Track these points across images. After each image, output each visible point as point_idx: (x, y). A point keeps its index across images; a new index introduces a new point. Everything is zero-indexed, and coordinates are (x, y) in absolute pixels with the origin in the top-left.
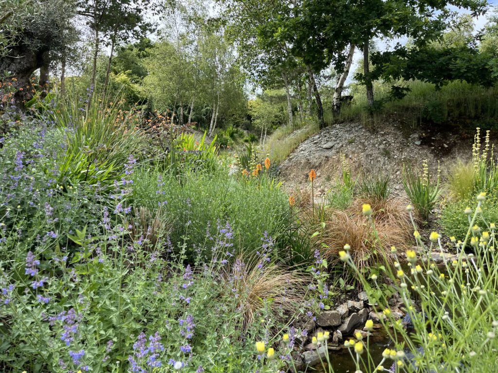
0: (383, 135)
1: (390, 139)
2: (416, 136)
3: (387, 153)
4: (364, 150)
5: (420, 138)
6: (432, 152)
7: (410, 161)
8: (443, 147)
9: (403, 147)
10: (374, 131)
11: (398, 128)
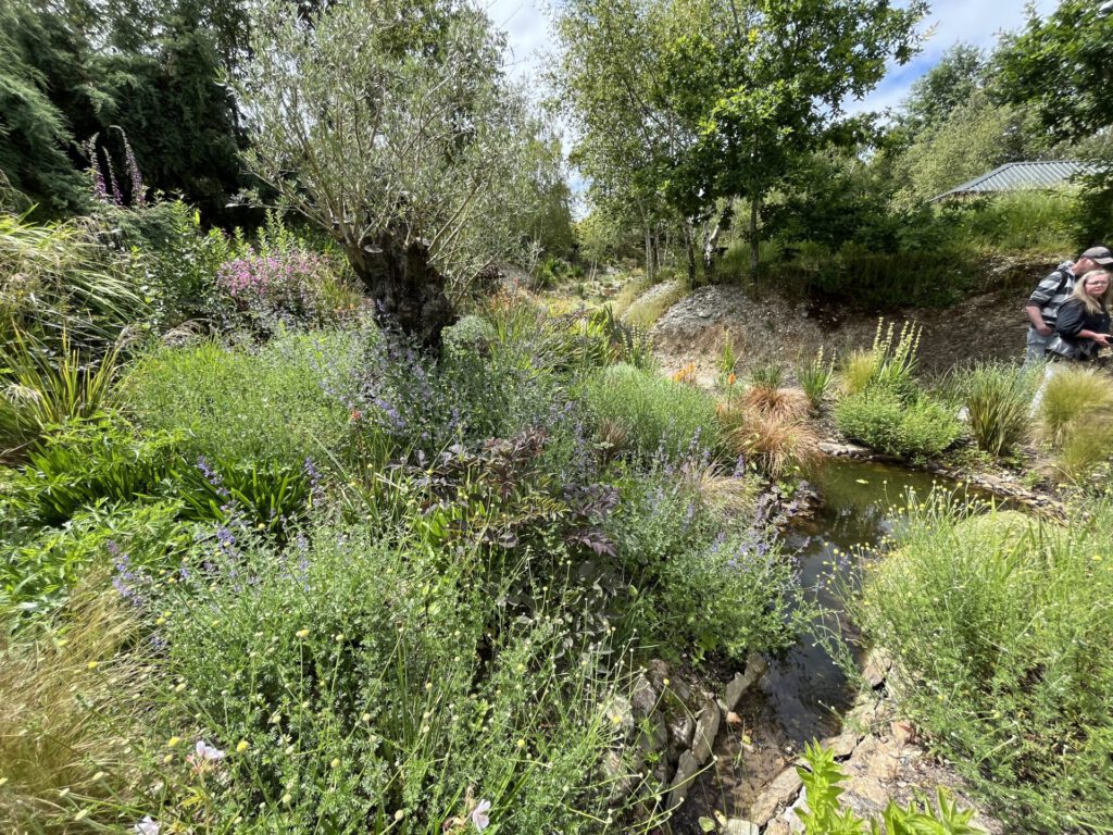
0: (767, 305)
1: (774, 308)
2: (803, 305)
3: (770, 326)
4: (746, 322)
5: (807, 309)
6: (820, 326)
7: (795, 336)
8: (831, 321)
9: (789, 318)
10: (757, 299)
11: (784, 296)
